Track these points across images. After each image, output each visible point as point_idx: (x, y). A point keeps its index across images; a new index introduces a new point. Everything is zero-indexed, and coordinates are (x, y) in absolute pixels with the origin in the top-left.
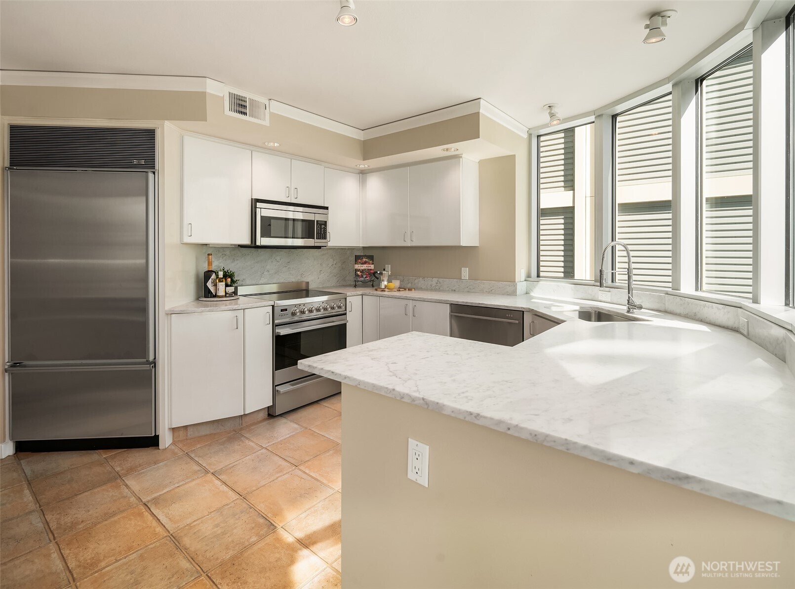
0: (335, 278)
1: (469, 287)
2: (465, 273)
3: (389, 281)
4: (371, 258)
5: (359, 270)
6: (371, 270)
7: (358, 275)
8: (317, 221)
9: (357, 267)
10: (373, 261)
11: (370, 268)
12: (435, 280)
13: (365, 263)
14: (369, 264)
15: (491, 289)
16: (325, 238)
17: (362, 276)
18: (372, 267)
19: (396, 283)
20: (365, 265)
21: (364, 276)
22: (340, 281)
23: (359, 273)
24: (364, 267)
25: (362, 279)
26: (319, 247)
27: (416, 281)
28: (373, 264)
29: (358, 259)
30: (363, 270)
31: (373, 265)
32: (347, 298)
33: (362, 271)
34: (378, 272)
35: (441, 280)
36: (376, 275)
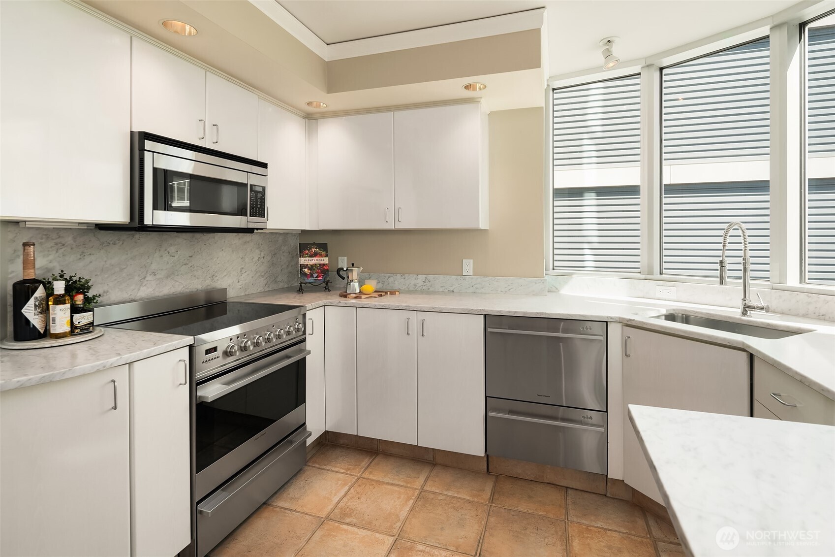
0: (263, 279)
1: (475, 286)
2: (468, 266)
3: (361, 283)
4: (324, 247)
5: (306, 266)
6: (324, 265)
7: (305, 274)
8: (251, 186)
9: (303, 261)
10: (327, 252)
11: (322, 262)
12: (422, 277)
13: (315, 255)
14: (321, 256)
15: (509, 288)
16: (262, 215)
17: (312, 276)
18: (326, 260)
19: (370, 286)
20: (315, 259)
21: (315, 275)
22: (269, 283)
23: (306, 270)
24: (314, 261)
25: (311, 279)
26: (250, 231)
27: (391, 280)
28: (326, 256)
29: (303, 249)
30: (312, 266)
31: (327, 258)
32: (307, 313)
33: (311, 268)
34: (345, 269)
35: (431, 277)
36: (341, 273)
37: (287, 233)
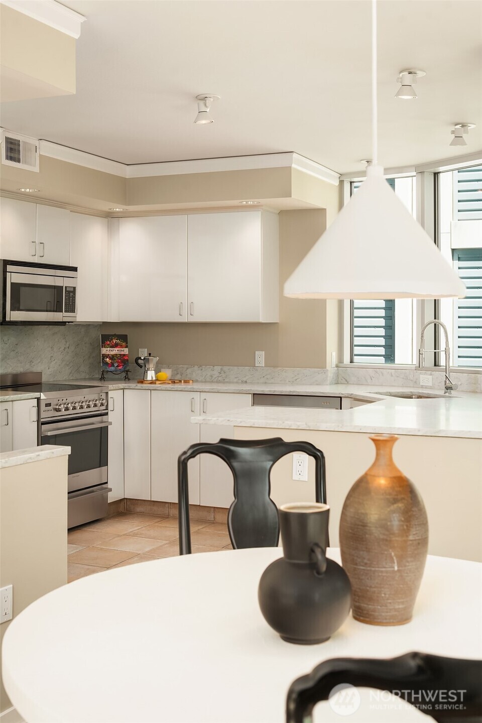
0: (67, 368)
1: (266, 377)
2: (260, 357)
3: (157, 371)
4: (124, 338)
5: (107, 356)
6: (124, 355)
7: (107, 363)
8: (66, 287)
9: (105, 351)
10: (127, 343)
11: (122, 353)
12: (218, 368)
13: (116, 346)
14: (121, 346)
15: (296, 378)
16: (73, 310)
17: (112, 365)
18: (126, 351)
19: (166, 374)
20: (116, 349)
21: (116, 365)
22: (73, 372)
23: (108, 359)
24: (115, 351)
25: (113, 368)
26: (63, 323)
27: (189, 371)
28: (126, 347)
29: (106, 339)
30: (113, 356)
31: (127, 349)
32: (109, 392)
33: (112, 357)
34: (142, 358)
35: (226, 368)
36: (140, 361)
37: (89, 325)
